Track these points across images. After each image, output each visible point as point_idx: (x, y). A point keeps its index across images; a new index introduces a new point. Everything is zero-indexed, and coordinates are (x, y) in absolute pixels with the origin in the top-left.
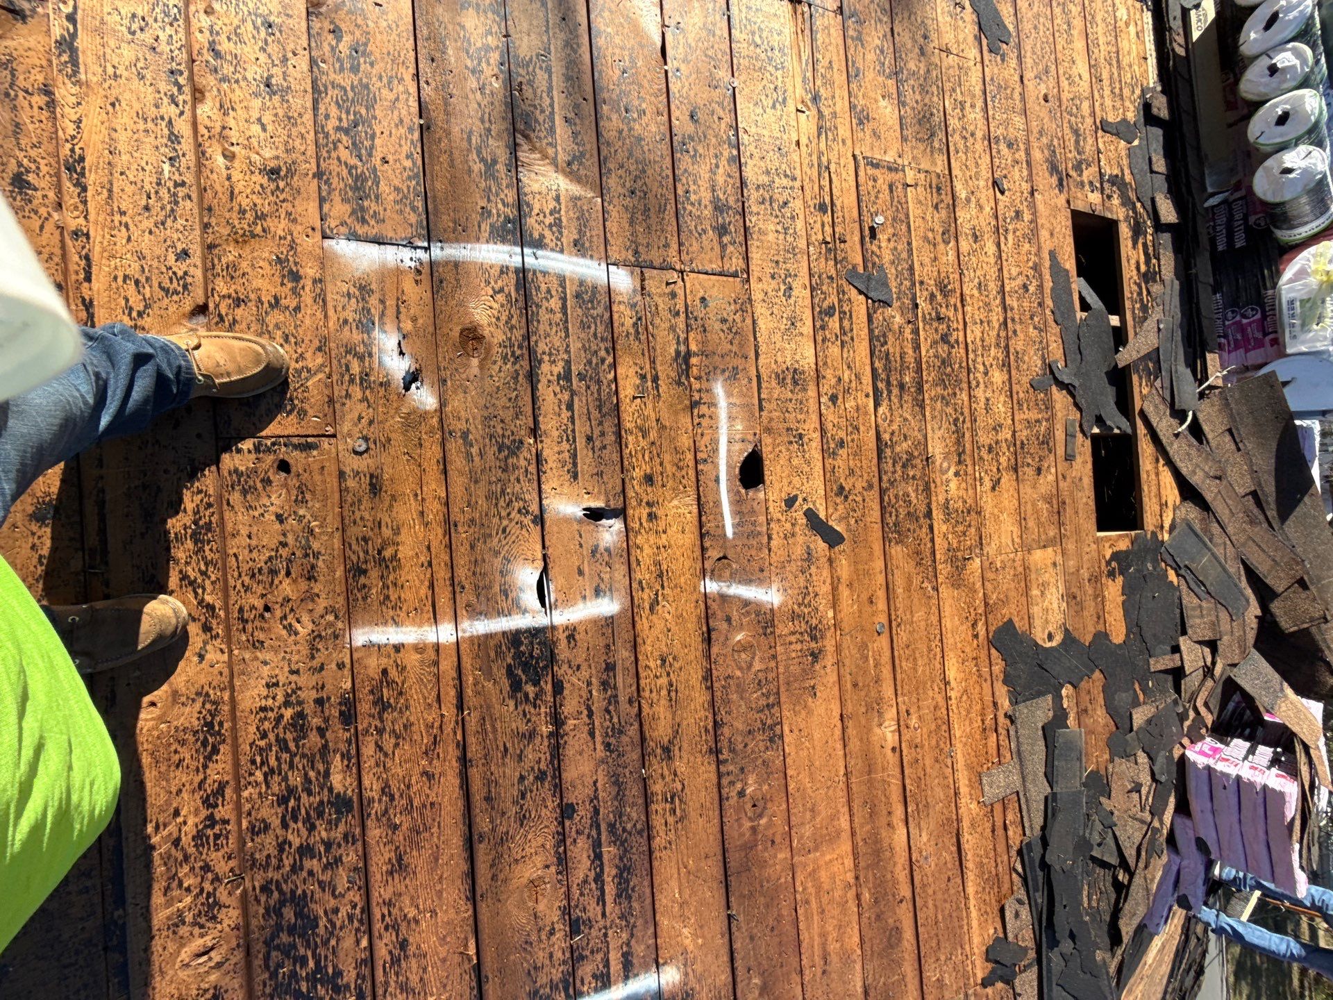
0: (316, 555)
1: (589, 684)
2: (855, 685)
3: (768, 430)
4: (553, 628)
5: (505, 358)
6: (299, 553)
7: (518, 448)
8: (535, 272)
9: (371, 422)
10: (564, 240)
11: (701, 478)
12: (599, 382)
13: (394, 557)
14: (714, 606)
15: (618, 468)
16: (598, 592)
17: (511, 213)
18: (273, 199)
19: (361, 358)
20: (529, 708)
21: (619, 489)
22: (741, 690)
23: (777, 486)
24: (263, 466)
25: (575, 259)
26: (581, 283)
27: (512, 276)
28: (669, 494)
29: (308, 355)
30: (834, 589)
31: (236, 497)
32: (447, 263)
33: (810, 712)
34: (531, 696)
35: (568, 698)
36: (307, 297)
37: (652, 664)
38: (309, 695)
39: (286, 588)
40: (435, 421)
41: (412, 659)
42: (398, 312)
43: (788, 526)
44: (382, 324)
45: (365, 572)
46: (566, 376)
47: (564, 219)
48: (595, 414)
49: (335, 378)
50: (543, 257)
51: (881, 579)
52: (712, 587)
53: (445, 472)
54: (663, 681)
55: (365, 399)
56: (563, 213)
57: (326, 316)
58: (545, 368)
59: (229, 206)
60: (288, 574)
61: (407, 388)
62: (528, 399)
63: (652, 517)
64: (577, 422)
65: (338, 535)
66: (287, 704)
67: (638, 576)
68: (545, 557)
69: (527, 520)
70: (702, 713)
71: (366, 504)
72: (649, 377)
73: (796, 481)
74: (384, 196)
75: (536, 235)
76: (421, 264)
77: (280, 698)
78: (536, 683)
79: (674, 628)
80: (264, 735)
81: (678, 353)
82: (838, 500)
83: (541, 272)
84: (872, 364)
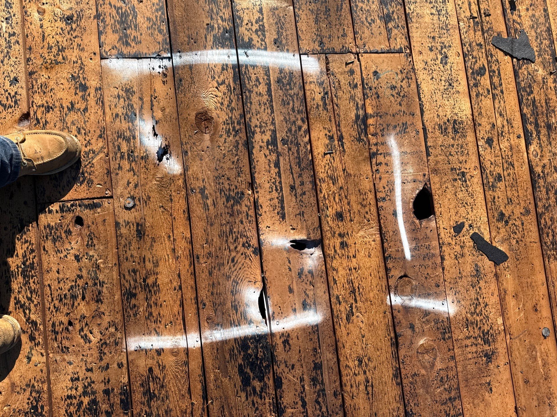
0: (102, 284)
1: (302, 380)
2: (526, 382)
3: (435, 171)
4: (272, 335)
5: (228, 132)
6: (90, 283)
7: (241, 198)
8: (246, 66)
9: (136, 186)
10: (267, 40)
11: (382, 212)
12: (298, 145)
13: (155, 284)
14: (399, 316)
15: (315, 208)
16: (305, 306)
17: (228, 25)
18: (69, 36)
19: (128, 140)
20: (256, 399)
21: (317, 224)
22: (426, 386)
23: (446, 216)
24: (67, 221)
25: (276, 54)
26: (281, 71)
27: (230, 71)
28: (356, 227)
29: (93, 141)
30: (502, 300)
31: (49, 245)
32: (184, 67)
33: (487, 405)
34: (258, 389)
35: (286, 391)
36: (92, 101)
37: (351, 364)
38: (99, 387)
39: (83, 308)
40: (181, 182)
41: (169, 361)
42: (152, 105)
43: (458, 248)
44: (141, 114)
45: (134, 295)
46: (273, 142)
47: (266, 25)
48: (296, 169)
49: (111, 155)
50: (252, 55)
51: (543, 290)
52: (396, 300)
53: (189, 219)
54: (361, 378)
55: (131, 169)
56: (265, 21)
57: (104, 113)
58: (258, 137)
59: (42, 45)
60: (83, 298)
61: (160, 159)
62: (246, 161)
63: (344, 245)
64: (283, 176)
65: (115, 269)
66: (85, 393)
67: (335, 292)
68: (263, 279)
69: (249, 252)
70: (395, 405)
71: (134, 245)
72: (335, 137)
73: (462, 211)
74: (140, 25)
75: (246, 39)
76: (166, 69)
77: (80, 389)
78: (261, 379)
79: (367, 335)
81: (357, 116)
82: (500, 225)
83: (251, 66)
84: (521, 110)
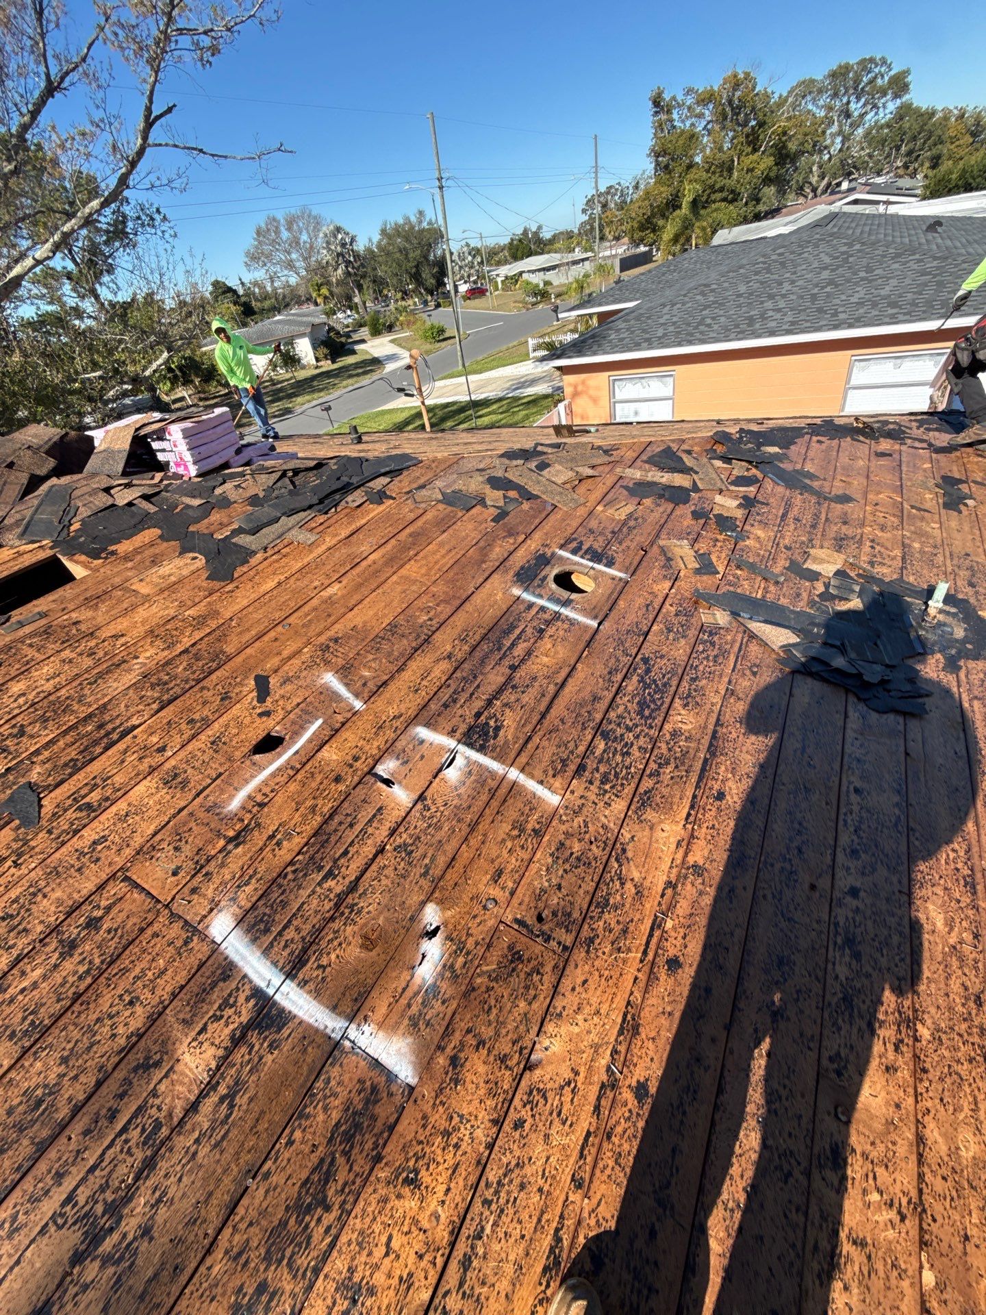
0: (552, 855)
1: (462, 706)
2: (329, 616)
3: (230, 759)
4: (459, 742)
5: (359, 912)
6: (561, 861)
7: (400, 846)
8: (281, 970)
9: (475, 917)
10: (234, 986)
11: (304, 760)
12: (312, 858)
13: (514, 828)
14: (366, 695)
15: (350, 798)
16: (422, 742)
17: (253, 1037)
18: (427, 1150)
19: (452, 966)
20: (499, 716)
21: (361, 786)
22: (390, 654)
23: (262, 727)
24: (551, 925)
25: (241, 964)
26: (254, 940)
27: (301, 976)
28: (333, 765)
29: (483, 989)
30: (289, 658)
31: (576, 914)
32: (339, 1014)
33: (365, 623)
34: (493, 720)
35: (477, 707)
36: (457, 1036)
37: (424, 693)
38: (594, 788)
39: (577, 847)
40: (436, 895)
41: (538, 773)
42: (404, 990)
43: (281, 703)
44: (420, 987)
45: (534, 830)
46: (330, 875)
47: (216, 1005)
48: (333, 839)
49: (476, 963)
50: (264, 979)
51: (257, 644)
52: (358, 705)
53: (453, 859)
54: (424, 683)
55: (468, 935)
56: (211, 1013)
57: (454, 1014)
58: (338, 889)
59: (463, 1158)
60: (572, 854)
61: (438, 928)
62: (368, 874)
63: (356, 759)
64: (350, 840)
65: (535, 859)
66: (606, 791)
67: (393, 735)
68: (435, 777)
69: (429, 802)
70: (419, 659)
71: (510, 867)
72: (274, 841)
73: (247, 721)
74: (341, 1107)
75: (252, 1002)
76: (359, 1025)
77: (607, 796)
78: (487, 724)
79: (397, 700)
80: (622, 785)
81: (237, 846)
82: (233, 695)
83: (276, 967)
84: (102, 753)
